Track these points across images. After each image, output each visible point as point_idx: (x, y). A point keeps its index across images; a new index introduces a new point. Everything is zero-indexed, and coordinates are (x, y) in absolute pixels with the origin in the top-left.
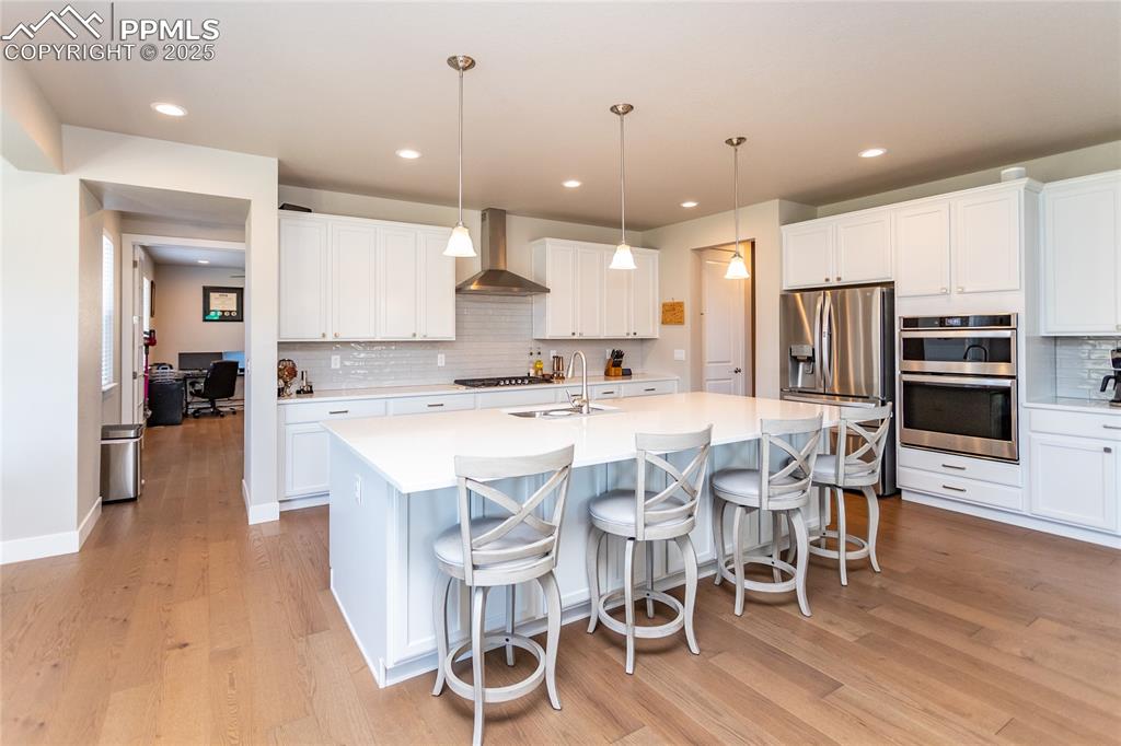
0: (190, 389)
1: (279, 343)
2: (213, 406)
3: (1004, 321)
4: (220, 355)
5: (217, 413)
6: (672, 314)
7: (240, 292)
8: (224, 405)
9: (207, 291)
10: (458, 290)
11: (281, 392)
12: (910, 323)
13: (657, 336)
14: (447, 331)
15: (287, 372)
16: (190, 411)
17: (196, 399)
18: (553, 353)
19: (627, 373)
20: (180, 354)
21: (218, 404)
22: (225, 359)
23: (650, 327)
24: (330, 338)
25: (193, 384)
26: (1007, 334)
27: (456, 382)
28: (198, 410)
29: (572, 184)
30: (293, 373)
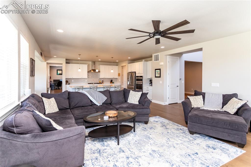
0: (55, 85)
1: (66, 79)
2: (58, 88)
4: (59, 80)
5: (59, 89)
6: (119, 75)
7: (62, 70)
8: (60, 88)
9: (57, 70)
10: (88, 72)
11: (66, 84)
12: (137, 77)
13: (118, 78)
14: (87, 77)
15: (67, 82)
16: (55, 88)
17: (56, 87)
18: (102, 80)
19: (113, 83)
20: (54, 80)
21: (59, 88)
22: (60, 81)
23: (117, 76)
24: (72, 78)
25: (55, 84)
26: (142, 78)
27: (88, 83)
28: (56, 88)
29: (100, 60)
30: (68, 82)
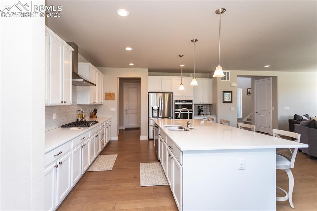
3: (191, 101)
6: (110, 96)
12: (176, 101)
13: (102, 104)
26: (192, 104)
29: (129, 49)
